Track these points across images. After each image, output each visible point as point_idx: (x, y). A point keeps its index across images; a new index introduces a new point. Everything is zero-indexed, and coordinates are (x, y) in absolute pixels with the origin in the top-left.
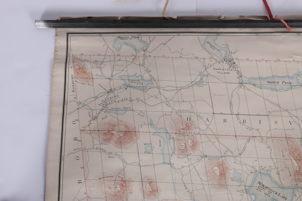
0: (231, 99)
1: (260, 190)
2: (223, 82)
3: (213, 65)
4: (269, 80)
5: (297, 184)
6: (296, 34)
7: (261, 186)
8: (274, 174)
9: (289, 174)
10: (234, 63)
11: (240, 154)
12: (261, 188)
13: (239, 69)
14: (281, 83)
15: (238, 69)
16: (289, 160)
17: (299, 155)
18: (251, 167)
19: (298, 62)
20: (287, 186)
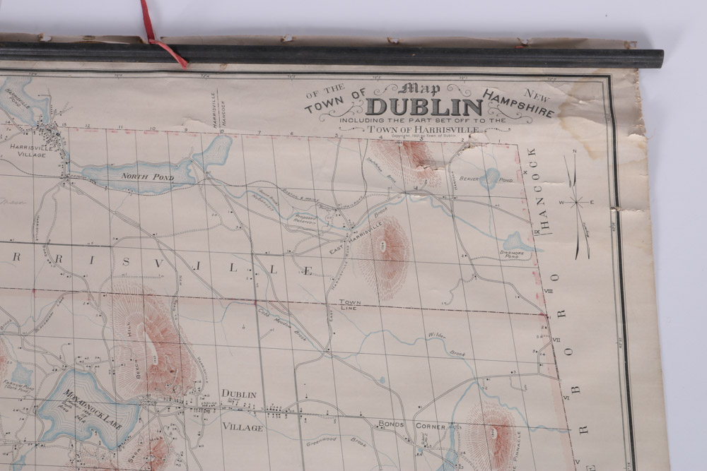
0: (38, 211)
1: (67, 408)
2: (27, 175)
3: (12, 137)
4: (126, 171)
5: (147, 395)
6: (199, 75)
7: (71, 400)
8: (103, 372)
9: (135, 374)
10: (57, 134)
11: (36, 330)
13: (66, 148)
14: (150, 178)
15: (65, 146)
16: (141, 344)
17: (162, 333)
18: (56, 357)
19: (195, 134)
20: (126, 399)
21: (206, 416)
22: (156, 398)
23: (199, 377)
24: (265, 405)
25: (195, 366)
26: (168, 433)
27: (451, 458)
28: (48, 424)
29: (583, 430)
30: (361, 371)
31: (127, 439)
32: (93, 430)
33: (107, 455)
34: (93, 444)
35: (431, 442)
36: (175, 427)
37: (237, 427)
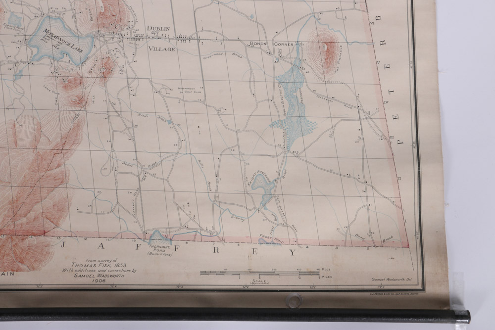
1: (46, 40)
5: (98, 31)
8: (68, 18)
9: (89, 18)
12: (48, 38)
18: (36, 8)
20: (84, 34)
21: (137, 42)
22: (104, 33)
23: (131, 19)
24: (175, 35)
25: (128, 12)
26: (113, 54)
27: (297, 63)
28: (35, 51)
29: (383, 43)
30: (237, 11)
31: (87, 58)
32: (64, 53)
33: (75, 69)
34: (65, 62)
35: (283, 54)
36: (117, 50)
37: (158, 49)
